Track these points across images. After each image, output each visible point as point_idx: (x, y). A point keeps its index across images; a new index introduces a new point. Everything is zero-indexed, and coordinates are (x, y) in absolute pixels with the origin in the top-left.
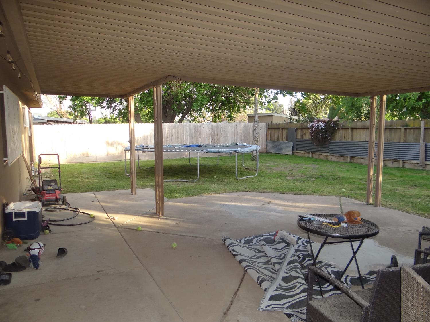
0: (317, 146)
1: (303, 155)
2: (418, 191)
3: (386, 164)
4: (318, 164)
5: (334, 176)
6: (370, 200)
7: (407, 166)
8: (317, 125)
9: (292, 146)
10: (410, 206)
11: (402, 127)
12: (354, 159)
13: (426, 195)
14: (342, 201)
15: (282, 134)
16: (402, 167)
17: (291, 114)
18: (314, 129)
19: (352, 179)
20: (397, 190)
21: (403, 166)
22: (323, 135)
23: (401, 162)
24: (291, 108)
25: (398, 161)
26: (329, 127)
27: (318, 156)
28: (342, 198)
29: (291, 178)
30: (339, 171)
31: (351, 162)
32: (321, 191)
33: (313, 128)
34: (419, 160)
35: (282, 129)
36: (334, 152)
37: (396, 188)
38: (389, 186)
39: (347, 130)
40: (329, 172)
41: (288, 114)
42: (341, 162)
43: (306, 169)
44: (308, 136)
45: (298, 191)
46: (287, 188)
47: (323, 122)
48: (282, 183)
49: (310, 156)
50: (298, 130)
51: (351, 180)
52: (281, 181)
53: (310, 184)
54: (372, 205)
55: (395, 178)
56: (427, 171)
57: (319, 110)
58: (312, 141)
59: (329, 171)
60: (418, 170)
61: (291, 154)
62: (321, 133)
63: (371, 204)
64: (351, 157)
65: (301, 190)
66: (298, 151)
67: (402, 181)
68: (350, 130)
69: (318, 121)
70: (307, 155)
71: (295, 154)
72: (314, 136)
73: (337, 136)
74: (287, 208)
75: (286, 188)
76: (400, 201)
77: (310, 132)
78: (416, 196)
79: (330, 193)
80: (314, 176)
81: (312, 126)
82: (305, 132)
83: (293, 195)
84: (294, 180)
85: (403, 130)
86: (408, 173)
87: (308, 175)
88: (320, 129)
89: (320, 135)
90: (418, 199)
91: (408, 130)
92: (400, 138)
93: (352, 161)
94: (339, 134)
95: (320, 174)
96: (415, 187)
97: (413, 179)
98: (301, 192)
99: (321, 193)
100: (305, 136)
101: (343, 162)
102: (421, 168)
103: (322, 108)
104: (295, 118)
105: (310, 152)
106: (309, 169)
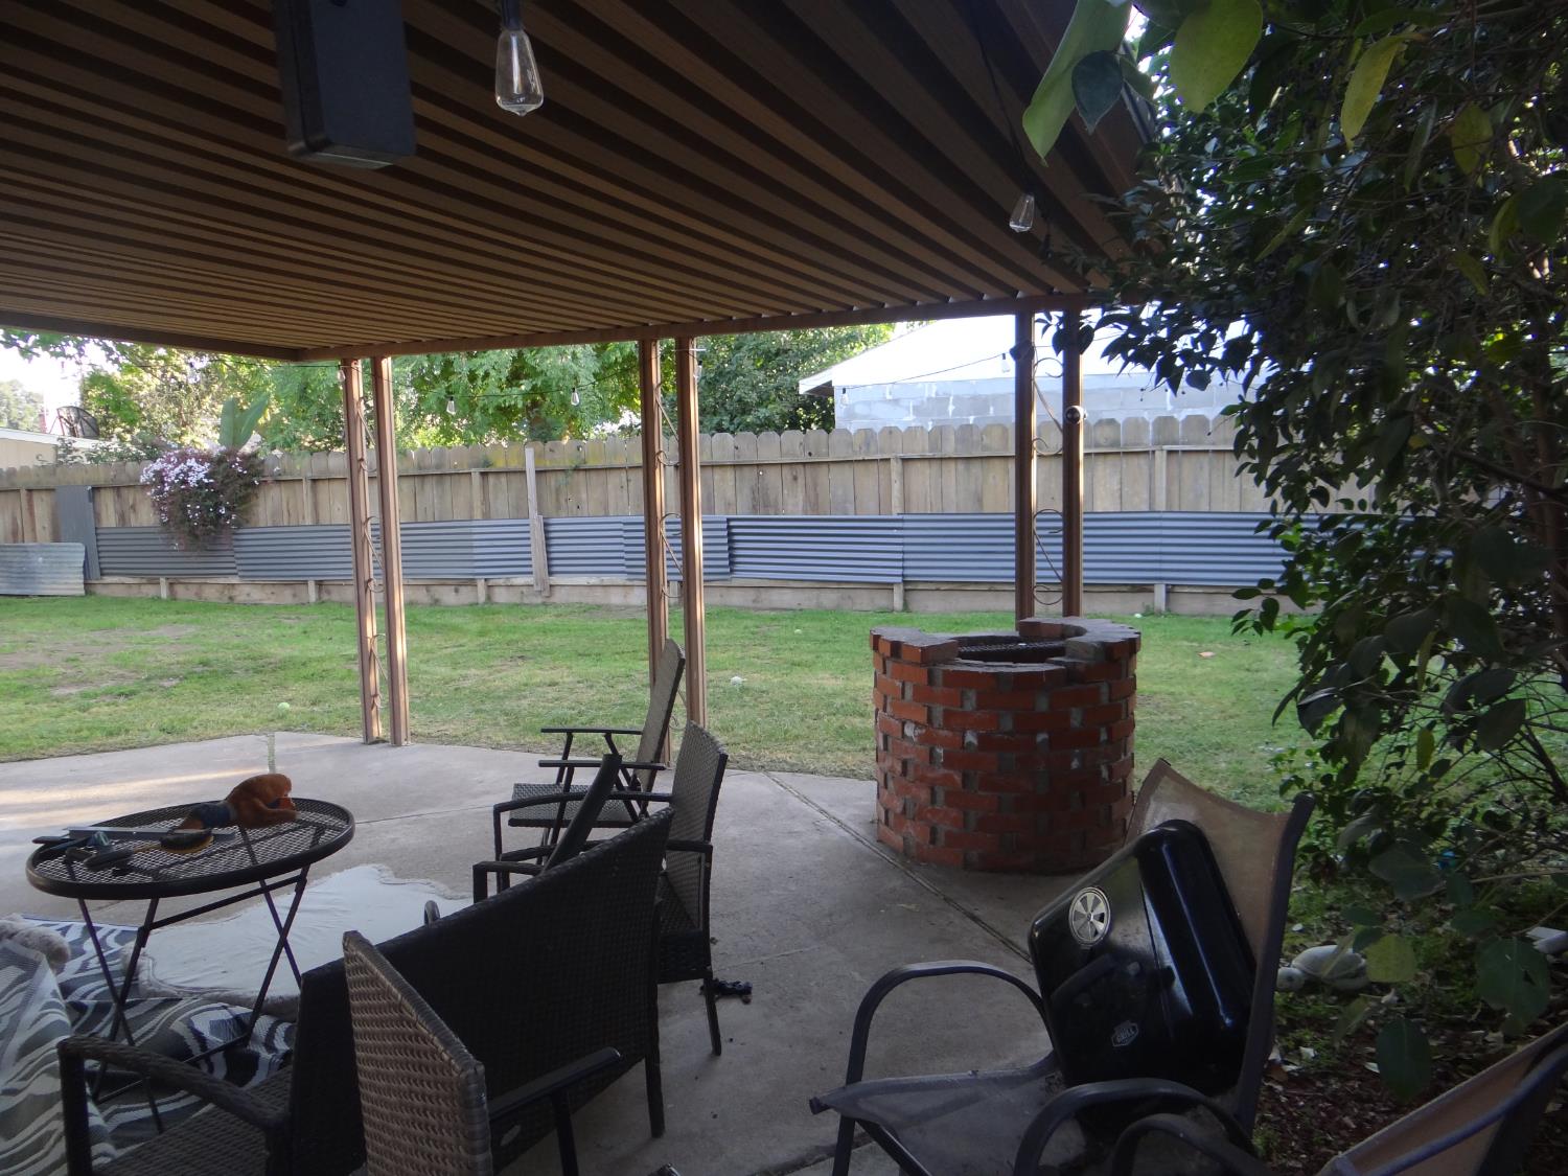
0: (187, 554)
1: (135, 590)
2: (527, 673)
3: (437, 596)
4: (190, 623)
5: (254, 659)
6: (375, 728)
7: (501, 596)
8: (177, 470)
9: (82, 560)
10: (502, 723)
11: (473, 470)
12: (331, 588)
13: (548, 681)
14: (278, 748)
15: (32, 514)
16: (485, 603)
17: (73, 432)
18: (167, 488)
19: (321, 660)
20: (465, 677)
21: (489, 598)
22: (208, 508)
23: (481, 584)
24: (68, 408)
25: (471, 583)
26: (227, 476)
27: (194, 589)
28: (279, 735)
29: (74, 690)
30: (277, 639)
31: (320, 602)
32: (195, 724)
33: (163, 482)
34: (531, 573)
35: (30, 491)
36: (255, 572)
37: (464, 672)
38: (443, 670)
39: (297, 485)
40: (238, 647)
41: (56, 431)
42: (286, 607)
43: (144, 647)
44: (146, 516)
45: (99, 738)
46: (50, 732)
47: (202, 458)
48: (27, 715)
49: (164, 594)
50: (102, 491)
51: (314, 668)
52: (23, 707)
53: (154, 702)
54: (384, 741)
55: (465, 640)
56: (556, 606)
57: (191, 413)
58: (163, 536)
59: (236, 641)
60: (531, 605)
61: (83, 592)
62: (197, 503)
63: (378, 741)
64: (319, 584)
65: (111, 734)
66: (108, 579)
67: (482, 647)
68: (306, 487)
69: (183, 458)
70: (149, 590)
71: (100, 590)
72: (169, 514)
73: (261, 509)
74: (43, 815)
75: (45, 734)
76: (472, 715)
77: (154, 502)
78: (519, 691)
79: (232, 725)
80: (176, 669)
81: (160, 475)
82: (135, 500)
83: (79, 757)
84: (85, 696)
85: (476, 478)
86: (505, 620)
87: (149, 670)
88: (192, 485)
89: (194, 511)
90: (525, 697)
91: (491, 479)
92: (471, 508)
93: (325, 597)
94: (269, 503)
95: (197, 661)
96: (520, 662)
97: (516, 637)
98: (110, 741)
99: (194, 731)
100: (132, 516)
101: (292, 606)
102: (539, 600)
103: (199, 407)
104: (84, 444)
105: (162, 580)
106: (154, 644)
